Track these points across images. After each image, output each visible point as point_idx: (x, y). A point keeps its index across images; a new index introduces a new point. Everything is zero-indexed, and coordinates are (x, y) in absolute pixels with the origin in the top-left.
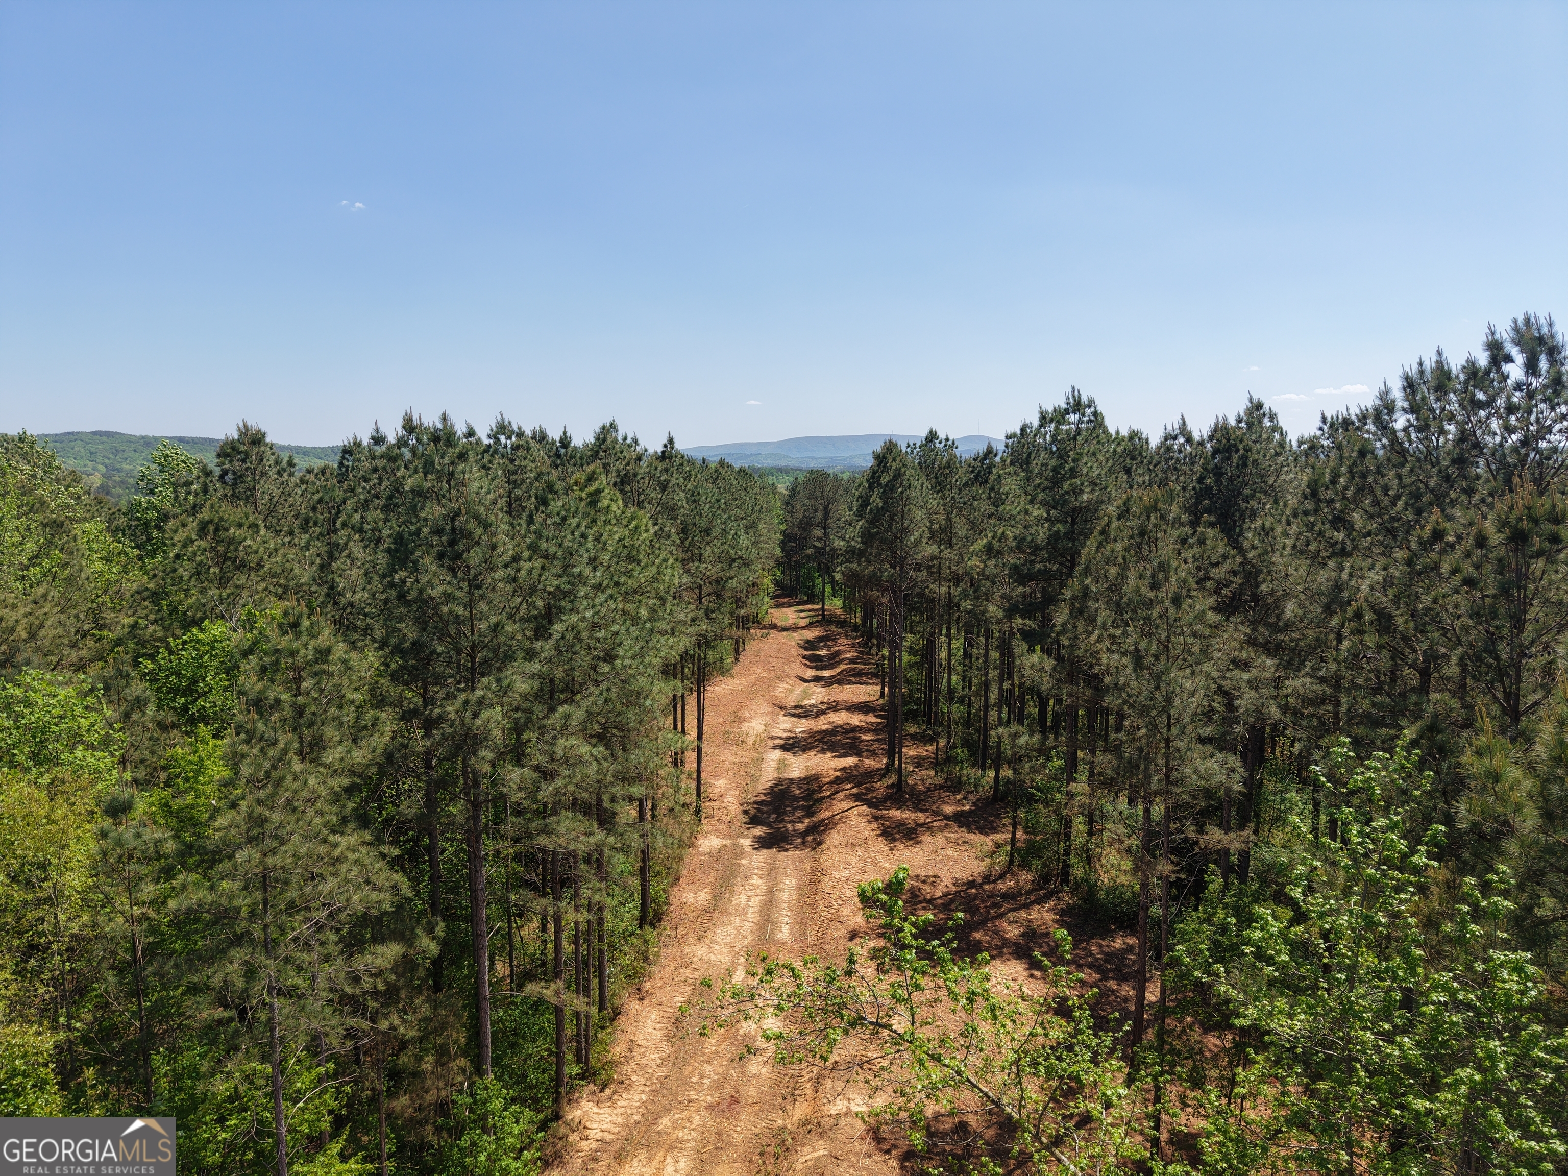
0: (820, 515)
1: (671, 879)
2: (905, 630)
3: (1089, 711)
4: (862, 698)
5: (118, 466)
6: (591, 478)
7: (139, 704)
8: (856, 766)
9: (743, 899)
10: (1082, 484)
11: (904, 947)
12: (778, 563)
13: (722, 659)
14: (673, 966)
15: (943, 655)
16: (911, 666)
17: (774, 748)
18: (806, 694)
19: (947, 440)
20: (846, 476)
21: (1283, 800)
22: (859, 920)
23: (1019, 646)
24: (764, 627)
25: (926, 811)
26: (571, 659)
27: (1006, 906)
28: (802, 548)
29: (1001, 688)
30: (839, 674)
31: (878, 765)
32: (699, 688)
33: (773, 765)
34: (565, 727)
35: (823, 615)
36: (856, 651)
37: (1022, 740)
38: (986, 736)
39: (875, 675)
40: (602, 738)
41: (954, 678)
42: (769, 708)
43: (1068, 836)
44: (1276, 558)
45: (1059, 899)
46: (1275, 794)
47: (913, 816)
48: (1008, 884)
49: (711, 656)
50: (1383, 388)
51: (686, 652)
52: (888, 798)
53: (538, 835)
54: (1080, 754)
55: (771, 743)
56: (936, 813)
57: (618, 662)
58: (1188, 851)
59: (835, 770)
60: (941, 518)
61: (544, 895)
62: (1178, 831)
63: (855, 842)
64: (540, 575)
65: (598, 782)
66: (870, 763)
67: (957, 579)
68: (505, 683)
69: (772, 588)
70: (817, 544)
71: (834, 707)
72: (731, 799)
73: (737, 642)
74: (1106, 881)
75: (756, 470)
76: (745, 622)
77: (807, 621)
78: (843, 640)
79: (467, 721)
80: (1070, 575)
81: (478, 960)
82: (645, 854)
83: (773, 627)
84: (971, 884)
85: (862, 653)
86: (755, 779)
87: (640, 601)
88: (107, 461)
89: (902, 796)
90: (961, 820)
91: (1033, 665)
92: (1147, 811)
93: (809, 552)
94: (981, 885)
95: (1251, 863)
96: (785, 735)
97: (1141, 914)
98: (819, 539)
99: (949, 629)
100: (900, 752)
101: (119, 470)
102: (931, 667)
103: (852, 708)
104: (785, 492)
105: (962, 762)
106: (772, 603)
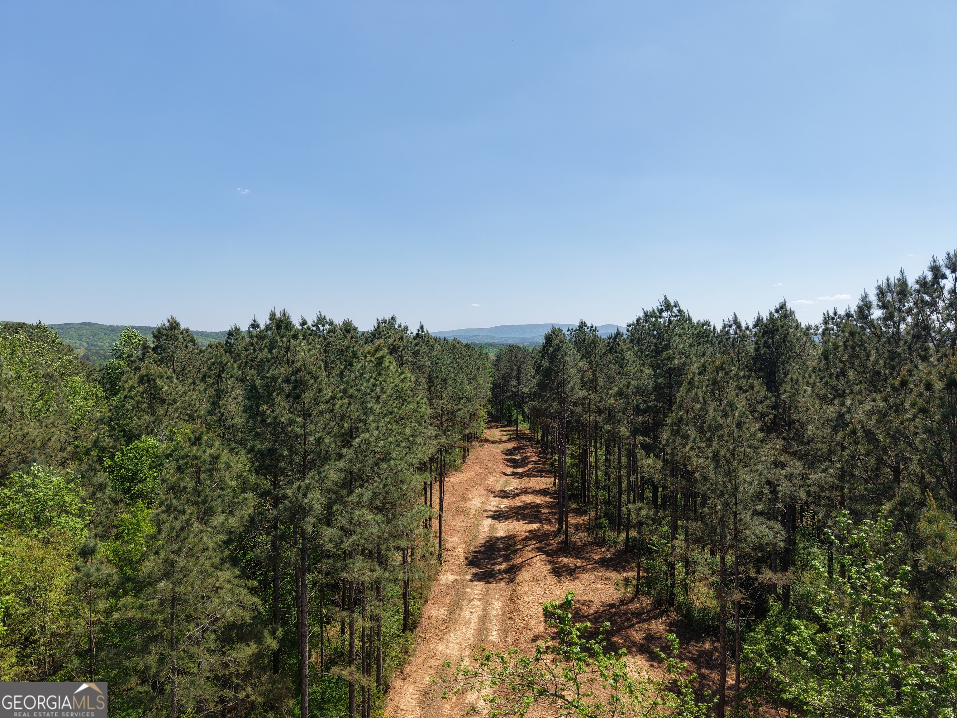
0: (515, 372)
1: (423, 601)
2: (568, 444)
3: (684, 495)
4: (542, 486)
5: (95, 343)
6: (378, 350)
7: (102, 487)
8: (539, 529)
9: (468, 614)
10: (674, 354)
11: (572, 644)
12: (490, 401)
13: (455, 461)
14: (423, 657)
15: (593, 459)
16: (573, 465)
17: (487, 517)
18: (507, 484)
19: (592, 327)
20: (530, 349)
21: (809, 554)
22: (541, 628)
23: (640, 453)
24: (481, 441)
25: (583, 558)
26: (364, 460)
27: (634, 620)
28: (504, 392)
29: (628, 480)
30: (528, 471)
31: (553, 529)
32: (441, 479)
33: (487, 528)
34: (359, 503)
35: (517, 434)
36: (538, 456)
37: (644, 512)
38: (620, 511)
39: (550, 472)
40: (380, 509)
41: (600, 474)
42: (484, 493)
43: (673, 575)
44: (800, 398)
45: (668, 616)
46: (804, 549)
47: (574, 561)
48: (635, 606)
49: (448, 459)
50: (863, 294)
51: (433, 456)
52: (559, 550)
53: (342, 570)
54: (679, 522)
55: (485, 514)
56: (589, 559)
57: (392, 461)
58: (751, 585)
59: (526, 532)
60: (589, 374)
61: (344, 609)
62: (744, 572)
63: (538, 578)
64: (347, 408)
65: (379, 537)
66: (547, 527)
67: (600, 412)
68: (323, 475)
69: (486, 417)
70: (513, 389)
71: (525, 492)
72: (460, 550)
73: (464, 450)
74: (698, 604)
75: (476, 345)
76: (471, 438)
77: (508, 437)
78: (530, 450)
79: (300, 499)
80: (670, 409)
81: (302, 653)
82: (406, 584)
83: (487, 441)
84: (612, 606)
85: (542, 458)
86: (476, 537)
87: (406, 424)
88: (88, 340)
89: (568, 549)
90: (604, 563)
91: (649, 465)
92: (723, 559)
93: (508, 394)
94: (618, 606)
95: (791, 594)
96: (494, 509)
97: (722, 627)
98: (515, 387)
99: (596, 443)
100: (566, 521)
101: (95, 346)
102: (585, 467)
103: (536, 492)
104: (494, 358)
105: (605, 528)
106: (486, 426)
